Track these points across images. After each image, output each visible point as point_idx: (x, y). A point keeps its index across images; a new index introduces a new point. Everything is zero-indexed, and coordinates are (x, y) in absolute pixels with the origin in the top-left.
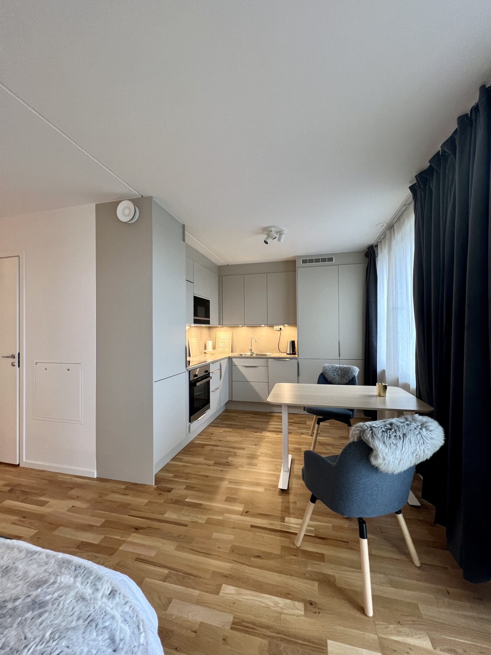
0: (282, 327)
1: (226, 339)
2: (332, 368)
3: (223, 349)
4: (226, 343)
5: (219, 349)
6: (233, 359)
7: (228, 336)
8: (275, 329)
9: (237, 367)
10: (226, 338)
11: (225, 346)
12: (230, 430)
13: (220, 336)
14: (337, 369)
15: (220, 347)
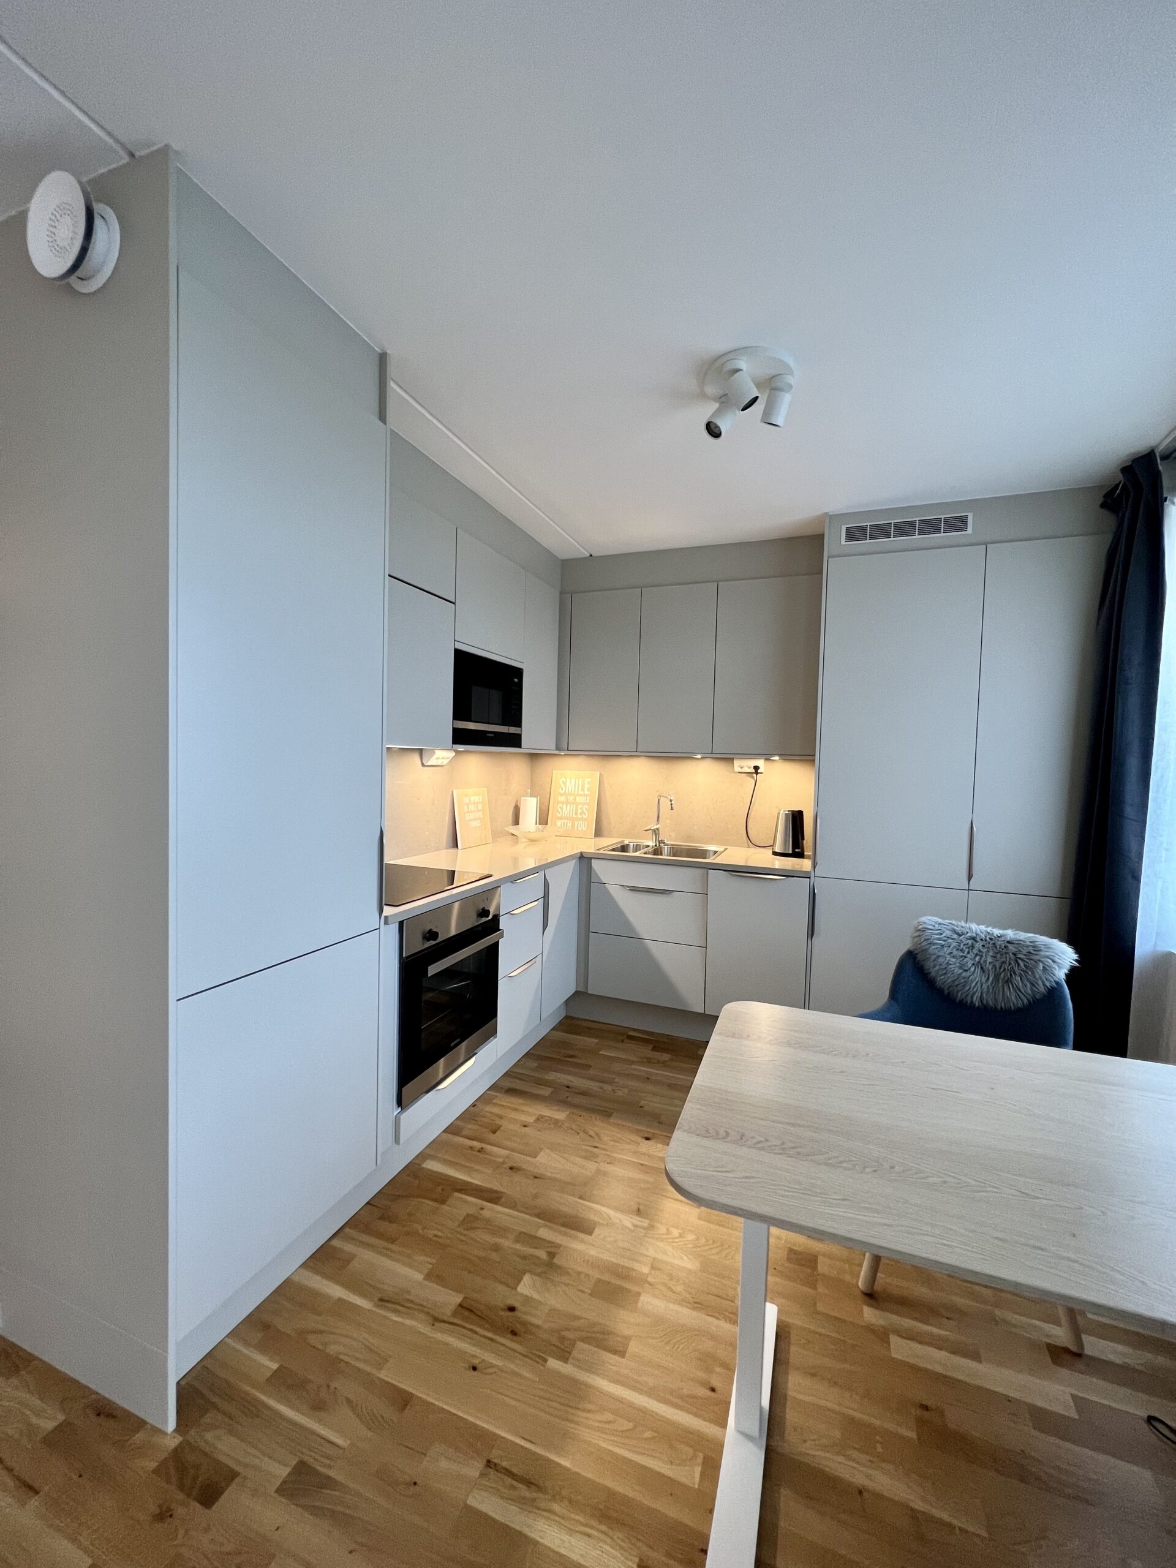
0: (760, 763)
1: (581, 792)
2: (955, 936)
3: (569, 825)
4: (580, 807)
5: (559, 823)
6: (593, 861)
7: (587, 786)
8: (737, 769)
9: (606, 888)
10: (583, 790)
11: (576, 814)
12: (560, 1115)
13: (565, 783)
14: (978, 945)
15: (561, 818)
